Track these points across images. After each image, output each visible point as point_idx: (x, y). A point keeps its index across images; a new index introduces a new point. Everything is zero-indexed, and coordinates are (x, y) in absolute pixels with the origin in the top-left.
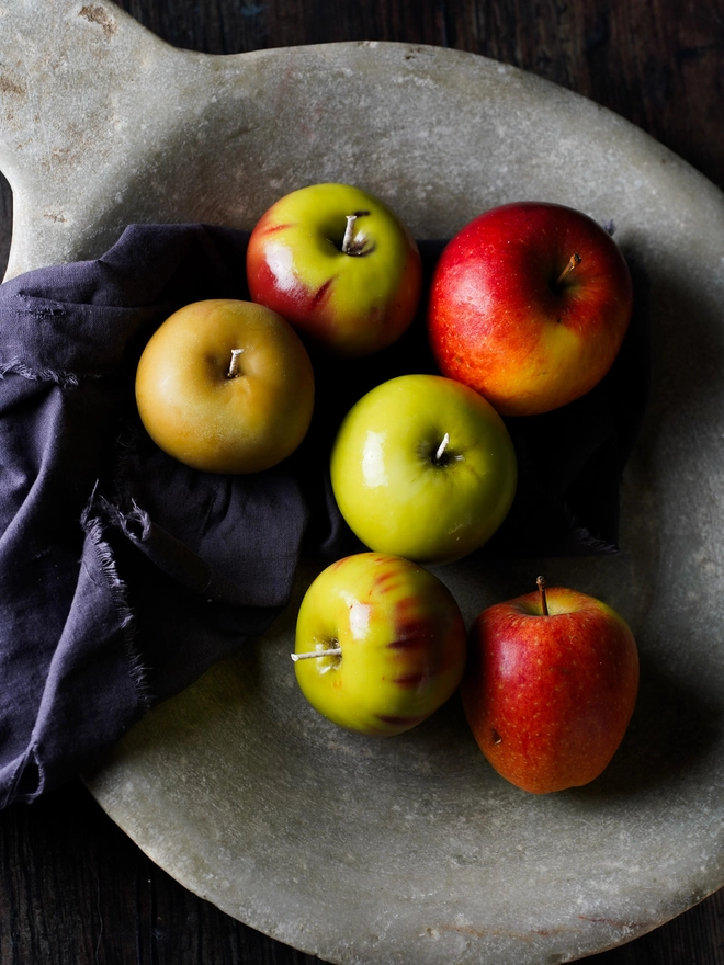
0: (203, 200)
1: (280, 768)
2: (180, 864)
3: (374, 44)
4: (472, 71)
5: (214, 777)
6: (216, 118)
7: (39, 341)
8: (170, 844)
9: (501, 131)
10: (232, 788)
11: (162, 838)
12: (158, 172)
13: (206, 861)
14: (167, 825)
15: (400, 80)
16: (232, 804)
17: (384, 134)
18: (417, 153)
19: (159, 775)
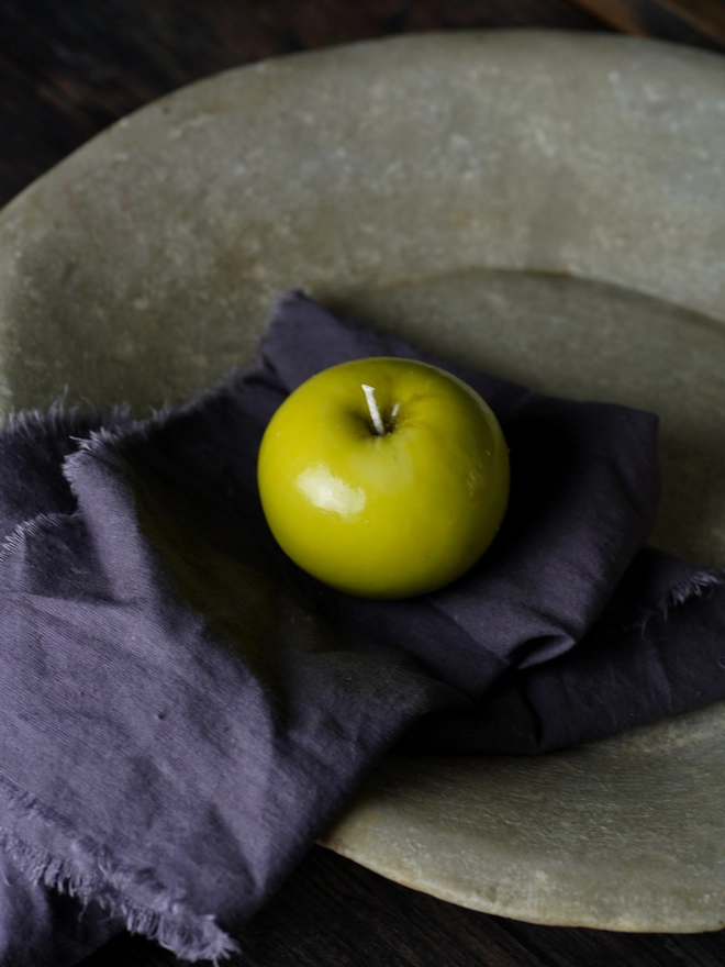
1: (659, 784)
2: (666, 910)
3: (124, 123)
4: (232, 85)
5: (610, 821)
6: (33, 268)
8: (637, 898)
9: (309, 119)
10: (637, 820)
11: (622, 899)
12: (23, 348)
13: (688, 887)
14: (615, 882)
15: (176, 133)
16: (654, 830)
17: (204, 193)
18: (249, 191)
19: (557, 848)
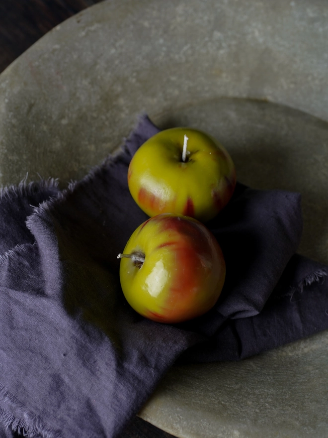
0: (38, 150)
1: (294, 376)
3: (58, 28)
5: (270, 400)
6: (13, 108)
9: (146, 24)
10: (283, 399)
12: (8, 150)
15: (83, 34)
16: (290, 406)
17: (96, 64)
18: (117, 62)
19: (245, 417)
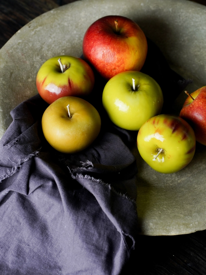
0: (19, 96)
1: (176, 194)
2: (182, 229)
3: (19, 31)
4: (46, 17)
5: (165, 207)
6: (2, 75)
7: (20, 151)
8: (175, 227)
9: (66, 24)
10: (172, 205)
11: (171, 228)
12: (3, 98)
13: (186, 223)
14: (169, 224)
15: (33, 33)
16: (176, 208)
17: (42, 48)
18: (53, 46)
19: (154, 216)
